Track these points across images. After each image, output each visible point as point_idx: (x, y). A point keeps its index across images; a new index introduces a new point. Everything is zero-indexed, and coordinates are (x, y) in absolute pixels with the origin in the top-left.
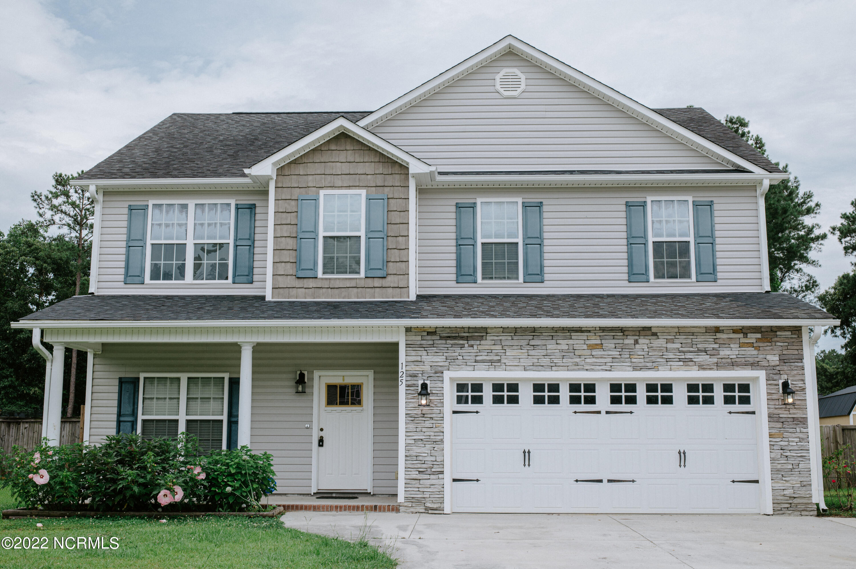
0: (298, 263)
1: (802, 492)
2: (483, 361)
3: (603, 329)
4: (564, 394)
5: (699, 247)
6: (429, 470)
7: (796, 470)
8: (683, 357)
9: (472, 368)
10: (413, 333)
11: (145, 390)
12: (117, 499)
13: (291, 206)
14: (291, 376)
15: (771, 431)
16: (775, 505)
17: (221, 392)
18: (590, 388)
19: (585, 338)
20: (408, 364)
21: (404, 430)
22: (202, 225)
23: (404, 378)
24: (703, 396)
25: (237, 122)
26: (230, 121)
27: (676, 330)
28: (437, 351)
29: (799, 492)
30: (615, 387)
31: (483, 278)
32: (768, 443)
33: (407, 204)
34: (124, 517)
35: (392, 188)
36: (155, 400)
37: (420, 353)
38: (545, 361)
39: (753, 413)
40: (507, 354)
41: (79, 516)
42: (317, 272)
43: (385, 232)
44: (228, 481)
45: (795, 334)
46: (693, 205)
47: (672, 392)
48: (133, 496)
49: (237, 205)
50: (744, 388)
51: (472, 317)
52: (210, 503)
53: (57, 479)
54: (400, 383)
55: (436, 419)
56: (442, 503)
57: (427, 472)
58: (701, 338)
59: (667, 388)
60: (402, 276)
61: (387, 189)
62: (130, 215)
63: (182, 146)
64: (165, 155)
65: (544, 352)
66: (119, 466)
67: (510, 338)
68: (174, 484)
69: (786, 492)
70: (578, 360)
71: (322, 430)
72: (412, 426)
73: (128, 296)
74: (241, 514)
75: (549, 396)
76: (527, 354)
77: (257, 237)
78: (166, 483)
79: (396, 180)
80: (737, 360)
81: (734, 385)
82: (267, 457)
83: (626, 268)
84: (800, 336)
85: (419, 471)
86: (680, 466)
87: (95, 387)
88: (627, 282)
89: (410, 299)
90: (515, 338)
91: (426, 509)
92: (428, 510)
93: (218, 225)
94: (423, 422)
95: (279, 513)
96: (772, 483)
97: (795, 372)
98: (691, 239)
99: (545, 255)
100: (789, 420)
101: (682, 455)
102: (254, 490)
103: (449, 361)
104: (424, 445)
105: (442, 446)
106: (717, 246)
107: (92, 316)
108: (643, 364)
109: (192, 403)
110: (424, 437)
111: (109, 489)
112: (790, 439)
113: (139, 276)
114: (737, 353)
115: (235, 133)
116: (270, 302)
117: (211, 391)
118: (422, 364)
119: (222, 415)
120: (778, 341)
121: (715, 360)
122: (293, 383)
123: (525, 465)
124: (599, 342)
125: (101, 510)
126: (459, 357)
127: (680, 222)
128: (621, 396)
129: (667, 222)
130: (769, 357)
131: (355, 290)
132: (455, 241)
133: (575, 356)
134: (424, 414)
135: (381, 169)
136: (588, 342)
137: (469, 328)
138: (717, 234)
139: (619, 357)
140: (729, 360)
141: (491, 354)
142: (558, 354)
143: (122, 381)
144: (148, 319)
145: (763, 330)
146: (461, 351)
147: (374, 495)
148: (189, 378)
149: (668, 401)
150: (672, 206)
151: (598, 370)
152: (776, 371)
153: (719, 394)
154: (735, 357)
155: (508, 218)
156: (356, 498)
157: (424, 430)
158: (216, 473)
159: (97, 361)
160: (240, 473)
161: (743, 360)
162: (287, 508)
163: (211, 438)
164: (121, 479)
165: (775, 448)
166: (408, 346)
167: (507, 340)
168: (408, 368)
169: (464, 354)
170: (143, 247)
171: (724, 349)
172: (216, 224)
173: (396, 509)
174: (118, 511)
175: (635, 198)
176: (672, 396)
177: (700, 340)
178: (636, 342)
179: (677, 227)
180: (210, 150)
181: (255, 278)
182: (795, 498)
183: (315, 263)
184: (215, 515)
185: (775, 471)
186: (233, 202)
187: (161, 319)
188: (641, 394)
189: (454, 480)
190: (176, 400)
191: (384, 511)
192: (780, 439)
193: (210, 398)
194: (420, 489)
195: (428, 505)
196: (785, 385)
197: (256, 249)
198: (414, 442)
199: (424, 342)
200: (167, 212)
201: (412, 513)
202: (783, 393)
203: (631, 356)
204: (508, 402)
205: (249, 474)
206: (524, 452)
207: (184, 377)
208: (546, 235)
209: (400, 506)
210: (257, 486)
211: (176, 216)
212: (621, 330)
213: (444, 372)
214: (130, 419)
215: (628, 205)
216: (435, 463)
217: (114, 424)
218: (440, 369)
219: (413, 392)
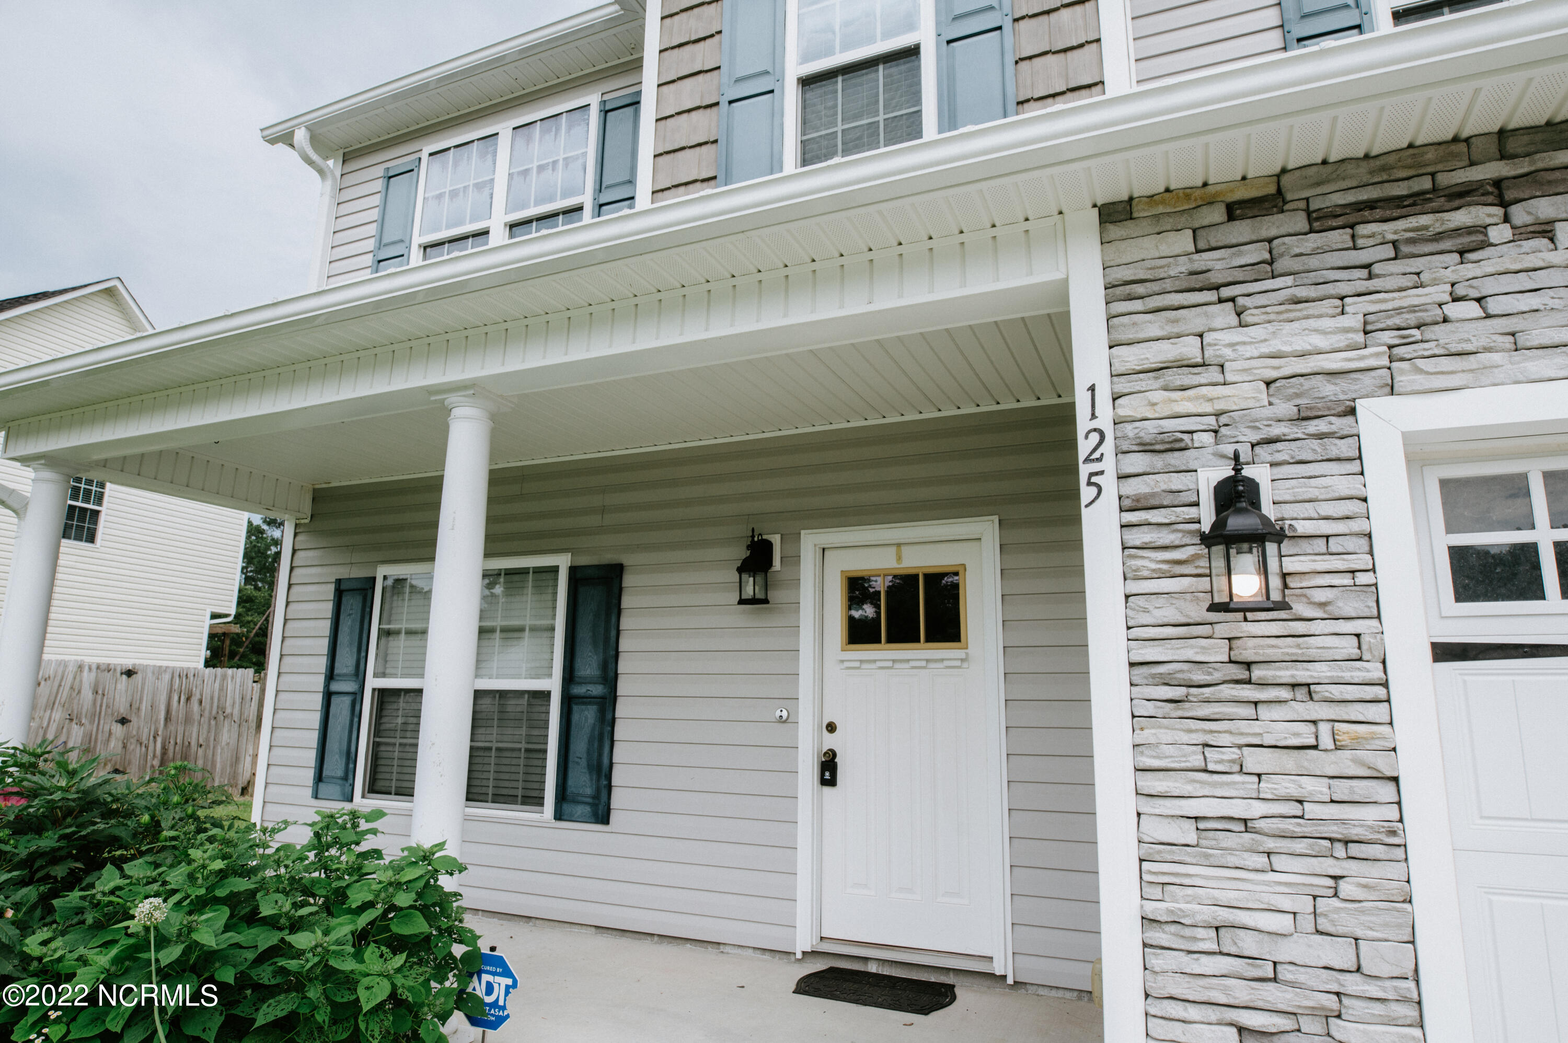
10: (1145, 226)
11: (385, 610)
14: (737, 552)
17: (550, 612)
20: (1123, 385)
21: (1127, 761)
22: (526, 173)
23: (1109, 465)
28: (1302, 292)
36: (405, 636)
37: (1194, 320)
49: (601, 105)
54: (1087, 493)
55: (1337, 692)
62: (386, 192)
71: (829, 728)
72: (1176, 738)
87: (291, 606)
93: (561, 165)
94: (1249, 711)
104: (1262, 860)
110: (1261, 807)
117: (527, 610)
118: (1213, 374)
122: (728, 573)
134: (1248, 665)
143: (341, 591)
146: (1469, 270)
147: (1019, 991)
157: (1255, 760)
159: (302, 541)
166: (1119, 291)
168: (1127, 407)
169: (1487, 289)
172: (555, 163)
186: (593, 99)
193: (522, 629)
198: (1192, 838)
199: (1211, 261)
200: (457, 162)
211: (472, 169)
213: (1362, 406)
214: (351, 687)
216: (1355, 984)
218: (1329, 390)
219: (1166, 537)
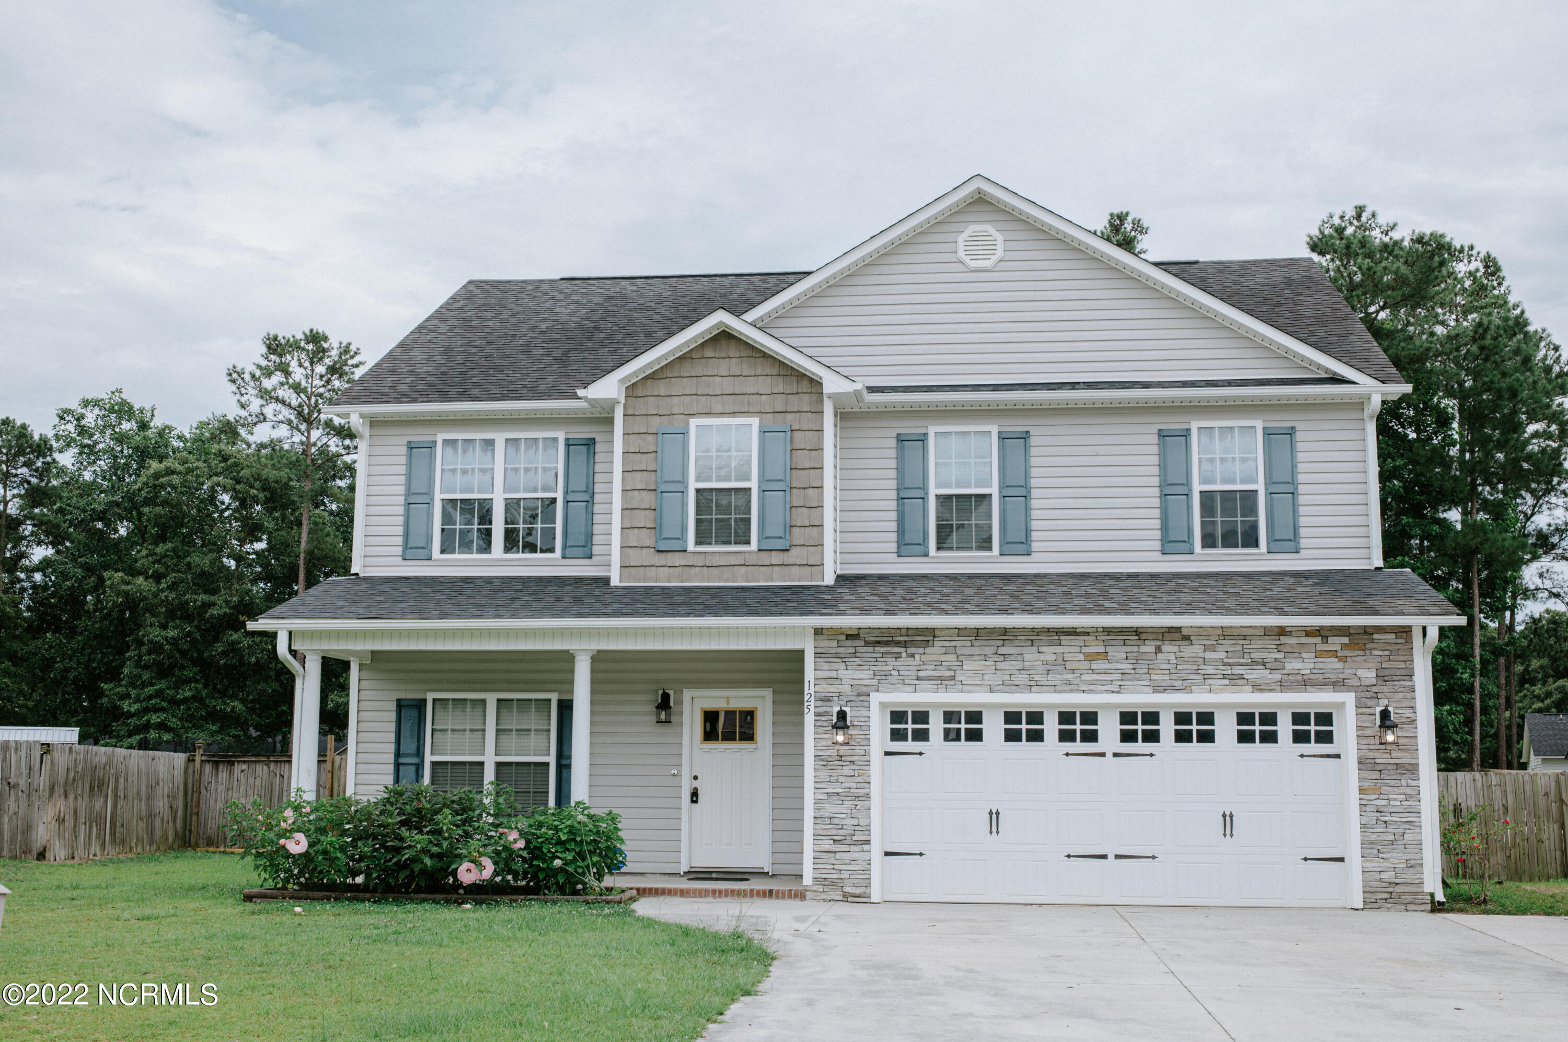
0: (658, 529)
1: (1409, 876)
2: (929, 678)
3: (1108, 631)
4: (1051, 726)
5: (1272, 500)
6: (848, 838)
7: (1400, 842)
8: (1229, 672)
9: (913, 688)
10: (825, 637)
11: (436, 718)
12: (402, 876)
13: (648, 443)
14: (651, 697)
15: (1361, 784)
16: (1367, 895)
17: (546, 721)
18: (1090, 717)
19: (1082, 644)
21: (813, 780)
22: (516, 470)
23: (812, 703)
24: (1261, 731)
25: (568, 296)
26: (556, 294)
27: (1220, 632)
28: (861, 663)
29: (1403, 876)
30: (1127, 717)
31: (938, 549)
32: (1358, 802)
33: (821, 439)
34: (412, 900)
35: (798, 414)
36: (449, 732)
37: (835, 666)
38: (1022, 678)
39: (1338, 756)
40: (964, 668)
41: (349, 899)
42: (686, 542)
43: (788, 479)
44: (557, 851)
45: (1401, 637)
46: (1264, 434)
47: (1213, 725)
48: (424, 871)
49: (567, 440)
50: (1325, 718)
51: (911, 614)
52: (531, 884)
53: (319, 847)
54: (806, 710)
55: (859, 763)
56: (868, 886)
57: (845, 842)
58: (1257, 644)
59: (1206, 718)
60: (813, 548)
61: (790, 417)
62: (410, 456)
63: (484, 342)
64: (459, 359)
65: (1019, 665)
66: (403, 829)
67: (969, 644)
68: (481, 855)
69: (1383, 876)
70: (1070, 676)
71: (696, 778)
72: (823, 774)
73: (408, 578)
74: (575, 898)
75: (1027, 730)
76: (994, 668)
77: (598, 488)
78: (470, 853)
79: (804, 403)
80: (1312, 676)
81: (1309, 714)
82: (613, 818)
83: (1159, 532)
84: (1409, 640)
85: (834, 841)
86: (1225, 835)
87: (361, 714)
88: (1159, 553)
89: (825, 583)
90: (976, 643)
91: (844, 896)
92: (847, 898)
93: (540, 470)
94: (840, 768)
95: (631, 899)
96: (1362, 862)
97: (1401, 695)
98: (1260, 487)
99: (1033, 512)
100: (1390, 767)
101: (1228, 819)
102: (594, 864)
103: (878, 677)
104: (841, 802)
105: (867, 803)
106: (1300, 497)
107: (361, 611)
108: (1169, 683)
109: (504, 738)
110: (841, 790)
111: (390, 860)
112: (1391, 796)
113: (424, 548)
114: (1312, 666)
115: (565, 317)
116: (616, 587)
117: (532, 720)
118: (839, 682)
119: (549, 755)
120: (1375, 649)
121: (1278, 677)
122: (652, 708)
123: (991, 832)
124: (1102, 649)
125: (379, 891)
126: (893, 673)
127: (1243, 460)
128: (1136, 731)
129: (1223, 460)
130: (1360, 673)
131: (743, 569)
132: (895, 492)
133: (1065, 671)
134: (841, 757)
135: (781, 386)
136: (1085, 650)
137: (908, 628)
138: (1301, 478)
139: (1133, 671)
140: (1299, 678)
141: (940, 667)
142: (1041, 668)
143: (401, 705)
144: (442, 616)
145: (1352, 631)
146: (897, 663)
147: (773, 875)
148: (498, 700)
149: (1207, 737)
150: (1230, 435)
151: (1101, 692)
152: (1371, 694)
153: (1285, 728)
154: (1308, 672)
155: (977, 457)
156: (747, 880)
157: (841, 779)
158: (539, 840)
159: (365, 674)
160: (574, 840)
161: (1321, 676)
162: (642, 892)
163: (532, 790)
164: (406, 848)
165: (1367, 809)
166: (818, 655)
167: (963, 646)
168: (818, 688)
169: (900, 668)
170: (430, 504)
171: (1292, 660)
172: (536, 468)
173: (800, 895)
174: (402, 893)
175: (1173, 423)
176: (1213, 731)
177: (1255, 647)
178: (1159, 650)
179: (1238, 467)
180: (526, 350)
181: (596, 550)
182: (1397, 884)
183: (684, 529)
184: (538, 899)
185: (1367, 844)
186: (561, 436)
187: (459, 617)
188: (1167, 727)
189: (887, 854)
190: (480, 733)
191: (783, 897)
192: (1377, 796)
193: (530, 730)
194: (835, 867)
195: (848, 889)
196: (1385, 714)
197: (596, 506)
198: (826, 798)
199: (841, 650)
200: (465, 451)
201: (824, 901)
202: (1380, 727)
203: (1151, 671)
204: (967, 739)
205: (587, 843)
206: (991, 813)
207: (491, 699)
208: (1034, 482)
209: (806, 891)
210: (598, 859)
211: (476, 458)
212: (1136, 631)
213: (871, 694)
214: (414, 760)
215: (1162, 435)
216: (857, 828)
217: (391, 768)
218: (865, 689)
219: (825, 724)
